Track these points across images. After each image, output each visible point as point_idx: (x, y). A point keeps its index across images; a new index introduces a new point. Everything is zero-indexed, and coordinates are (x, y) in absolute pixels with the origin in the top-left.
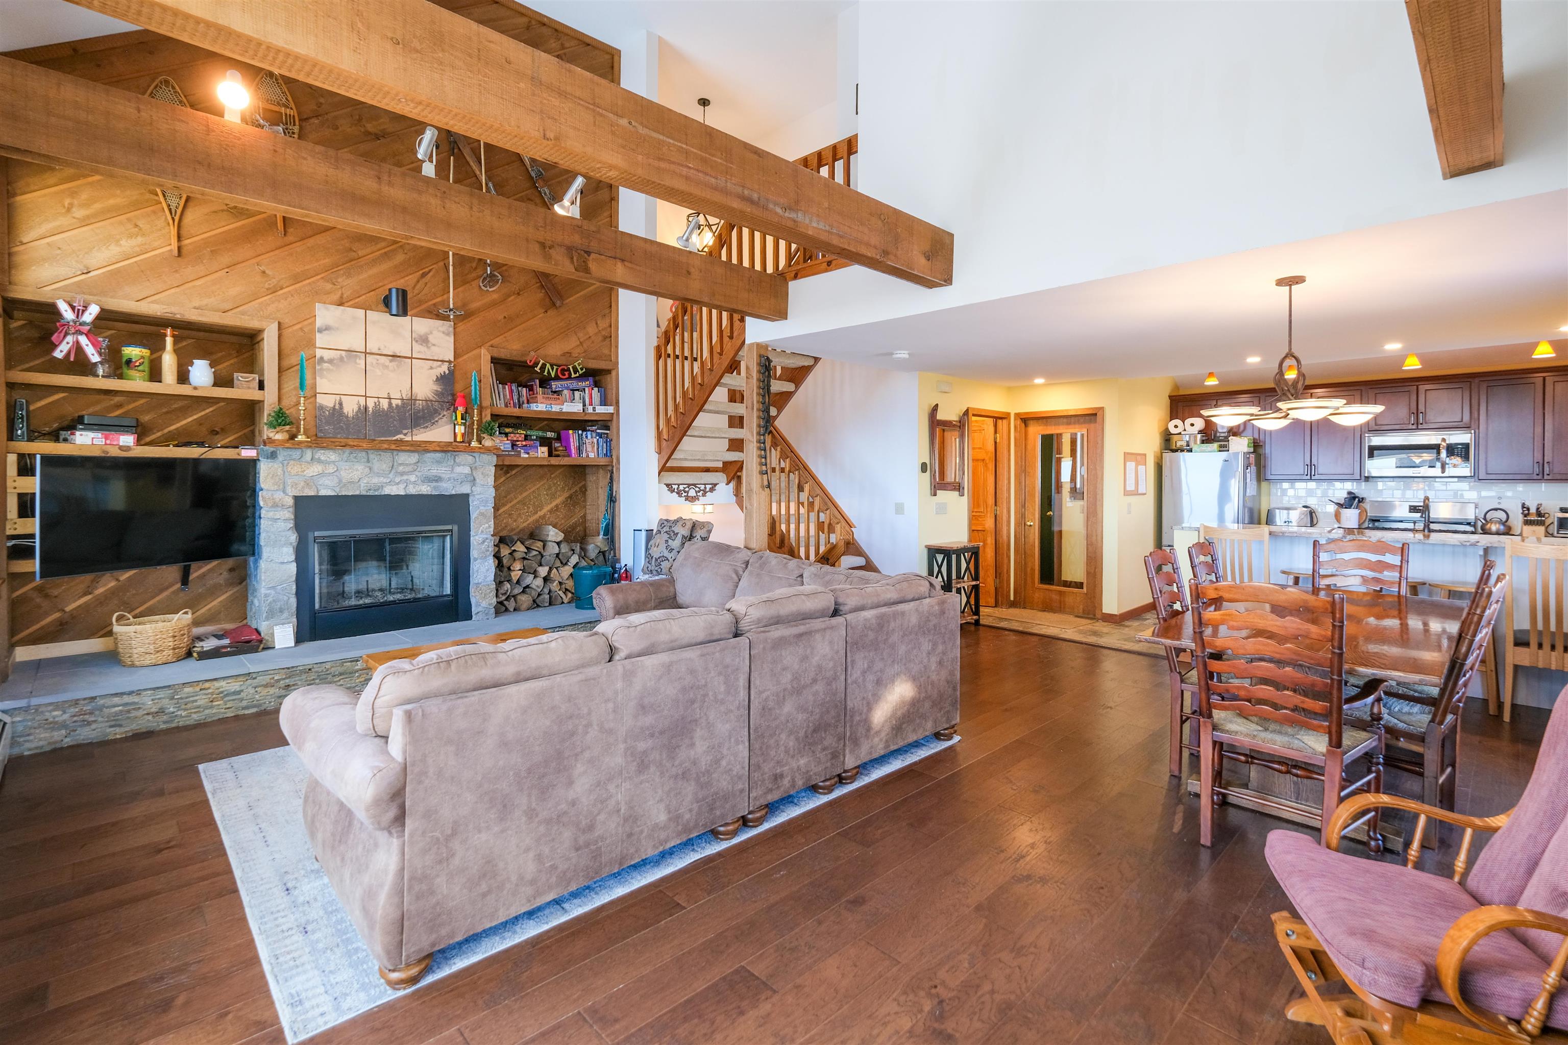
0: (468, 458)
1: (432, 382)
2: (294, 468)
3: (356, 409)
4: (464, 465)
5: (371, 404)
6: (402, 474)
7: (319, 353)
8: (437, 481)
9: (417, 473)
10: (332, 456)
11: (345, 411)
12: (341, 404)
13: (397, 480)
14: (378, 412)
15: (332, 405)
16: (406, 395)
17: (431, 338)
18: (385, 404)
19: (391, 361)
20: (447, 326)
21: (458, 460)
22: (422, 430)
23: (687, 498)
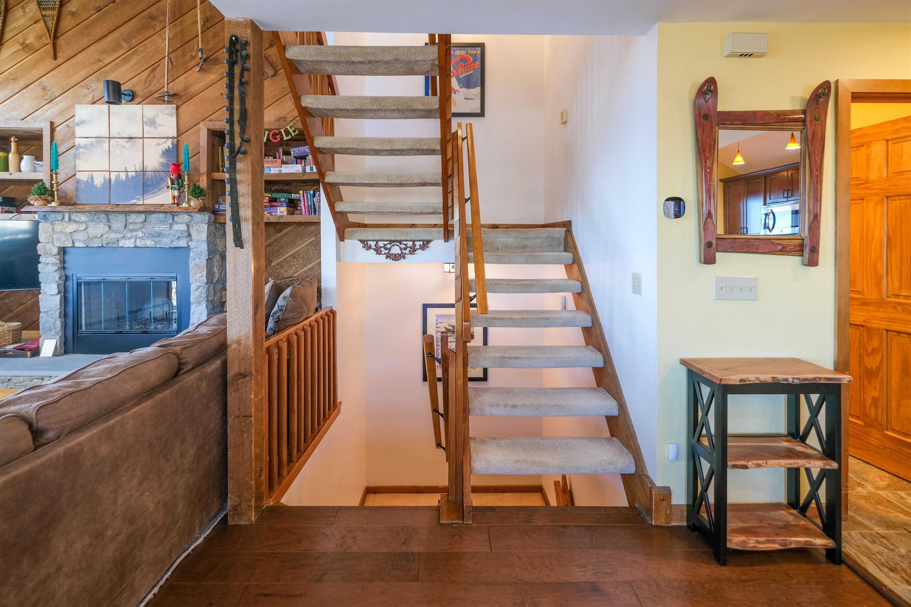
0: (186, 218)
1: (158, 156)
2: (59, 227)
3: (102, 181)
4: (182, 223)
5: (113, 176)
6: (132, 231)
7: (78, 141)
8: (158, 236)
9: (143, 230)
10: (83, 218)
11: (95, 183)
12: (92, 178)
13: (129, 235)
14: (118, 181)
15: (86, 180)
16: (139, 168)
17: (158, 121)
18: (123, 176)
19: (127, 142)
20: (171, 108)
21: (176, 219)
22: (151, 195)
23: (388, 256)
